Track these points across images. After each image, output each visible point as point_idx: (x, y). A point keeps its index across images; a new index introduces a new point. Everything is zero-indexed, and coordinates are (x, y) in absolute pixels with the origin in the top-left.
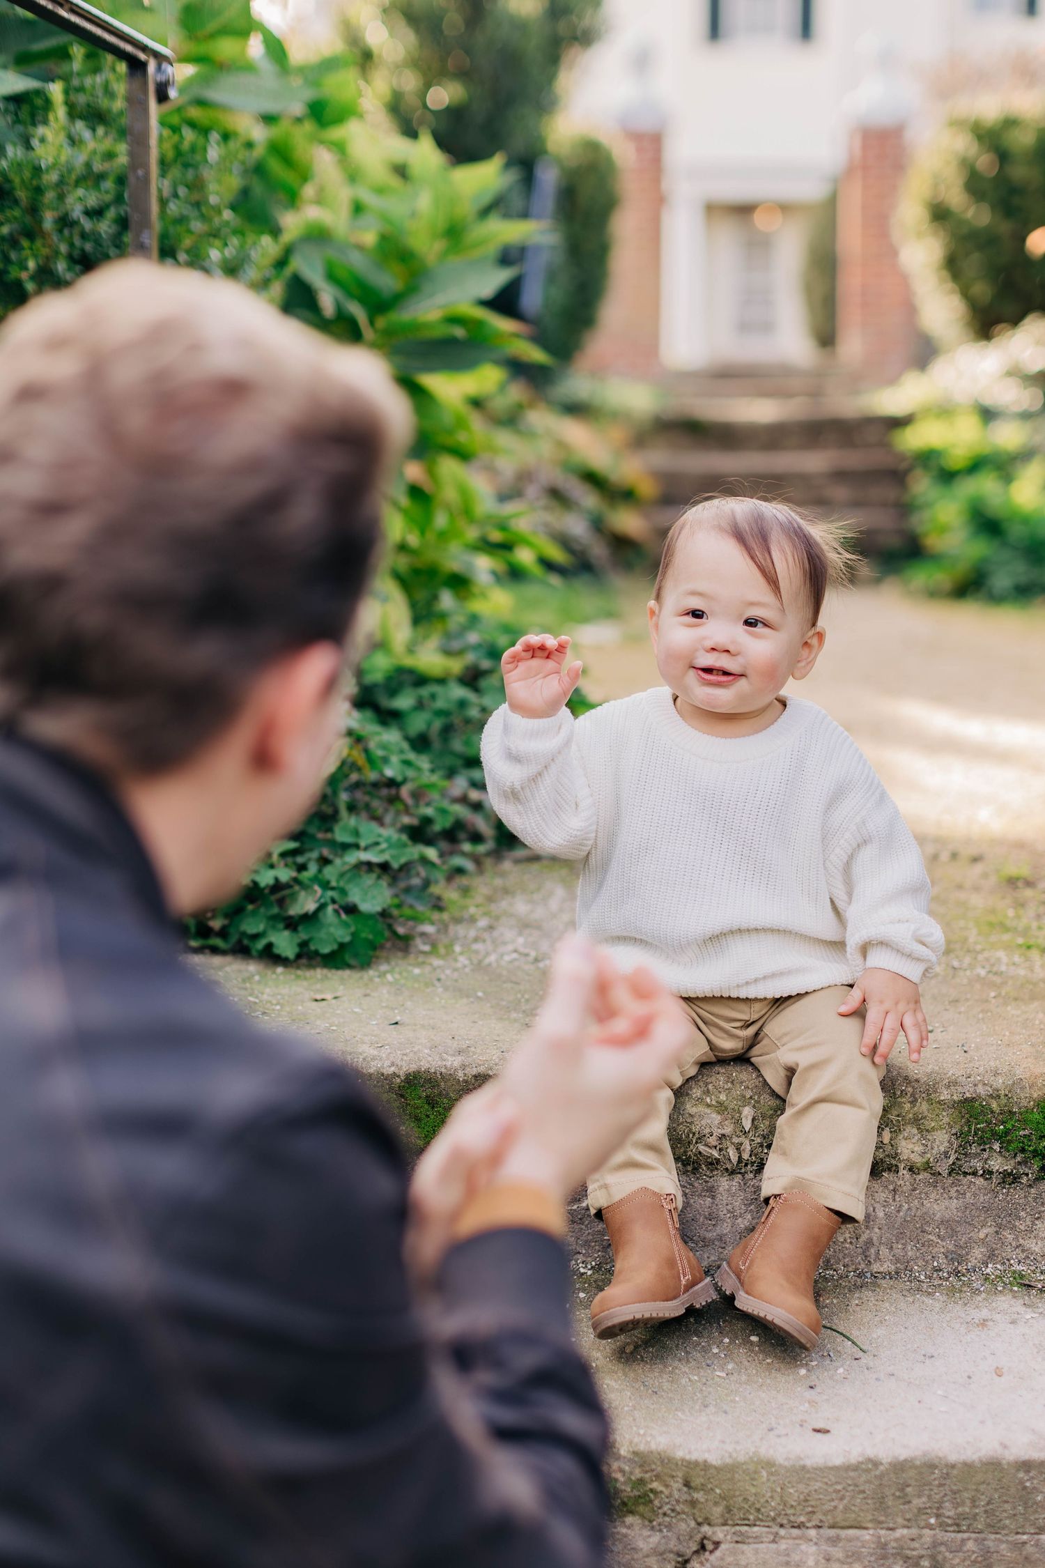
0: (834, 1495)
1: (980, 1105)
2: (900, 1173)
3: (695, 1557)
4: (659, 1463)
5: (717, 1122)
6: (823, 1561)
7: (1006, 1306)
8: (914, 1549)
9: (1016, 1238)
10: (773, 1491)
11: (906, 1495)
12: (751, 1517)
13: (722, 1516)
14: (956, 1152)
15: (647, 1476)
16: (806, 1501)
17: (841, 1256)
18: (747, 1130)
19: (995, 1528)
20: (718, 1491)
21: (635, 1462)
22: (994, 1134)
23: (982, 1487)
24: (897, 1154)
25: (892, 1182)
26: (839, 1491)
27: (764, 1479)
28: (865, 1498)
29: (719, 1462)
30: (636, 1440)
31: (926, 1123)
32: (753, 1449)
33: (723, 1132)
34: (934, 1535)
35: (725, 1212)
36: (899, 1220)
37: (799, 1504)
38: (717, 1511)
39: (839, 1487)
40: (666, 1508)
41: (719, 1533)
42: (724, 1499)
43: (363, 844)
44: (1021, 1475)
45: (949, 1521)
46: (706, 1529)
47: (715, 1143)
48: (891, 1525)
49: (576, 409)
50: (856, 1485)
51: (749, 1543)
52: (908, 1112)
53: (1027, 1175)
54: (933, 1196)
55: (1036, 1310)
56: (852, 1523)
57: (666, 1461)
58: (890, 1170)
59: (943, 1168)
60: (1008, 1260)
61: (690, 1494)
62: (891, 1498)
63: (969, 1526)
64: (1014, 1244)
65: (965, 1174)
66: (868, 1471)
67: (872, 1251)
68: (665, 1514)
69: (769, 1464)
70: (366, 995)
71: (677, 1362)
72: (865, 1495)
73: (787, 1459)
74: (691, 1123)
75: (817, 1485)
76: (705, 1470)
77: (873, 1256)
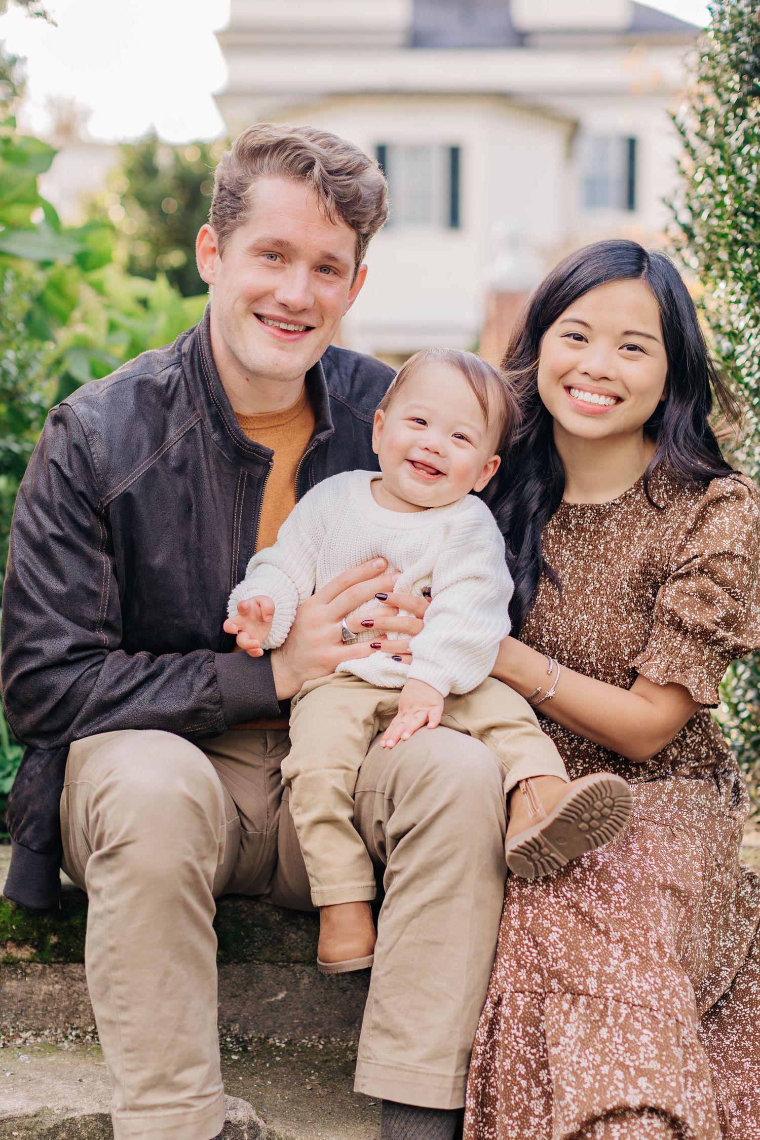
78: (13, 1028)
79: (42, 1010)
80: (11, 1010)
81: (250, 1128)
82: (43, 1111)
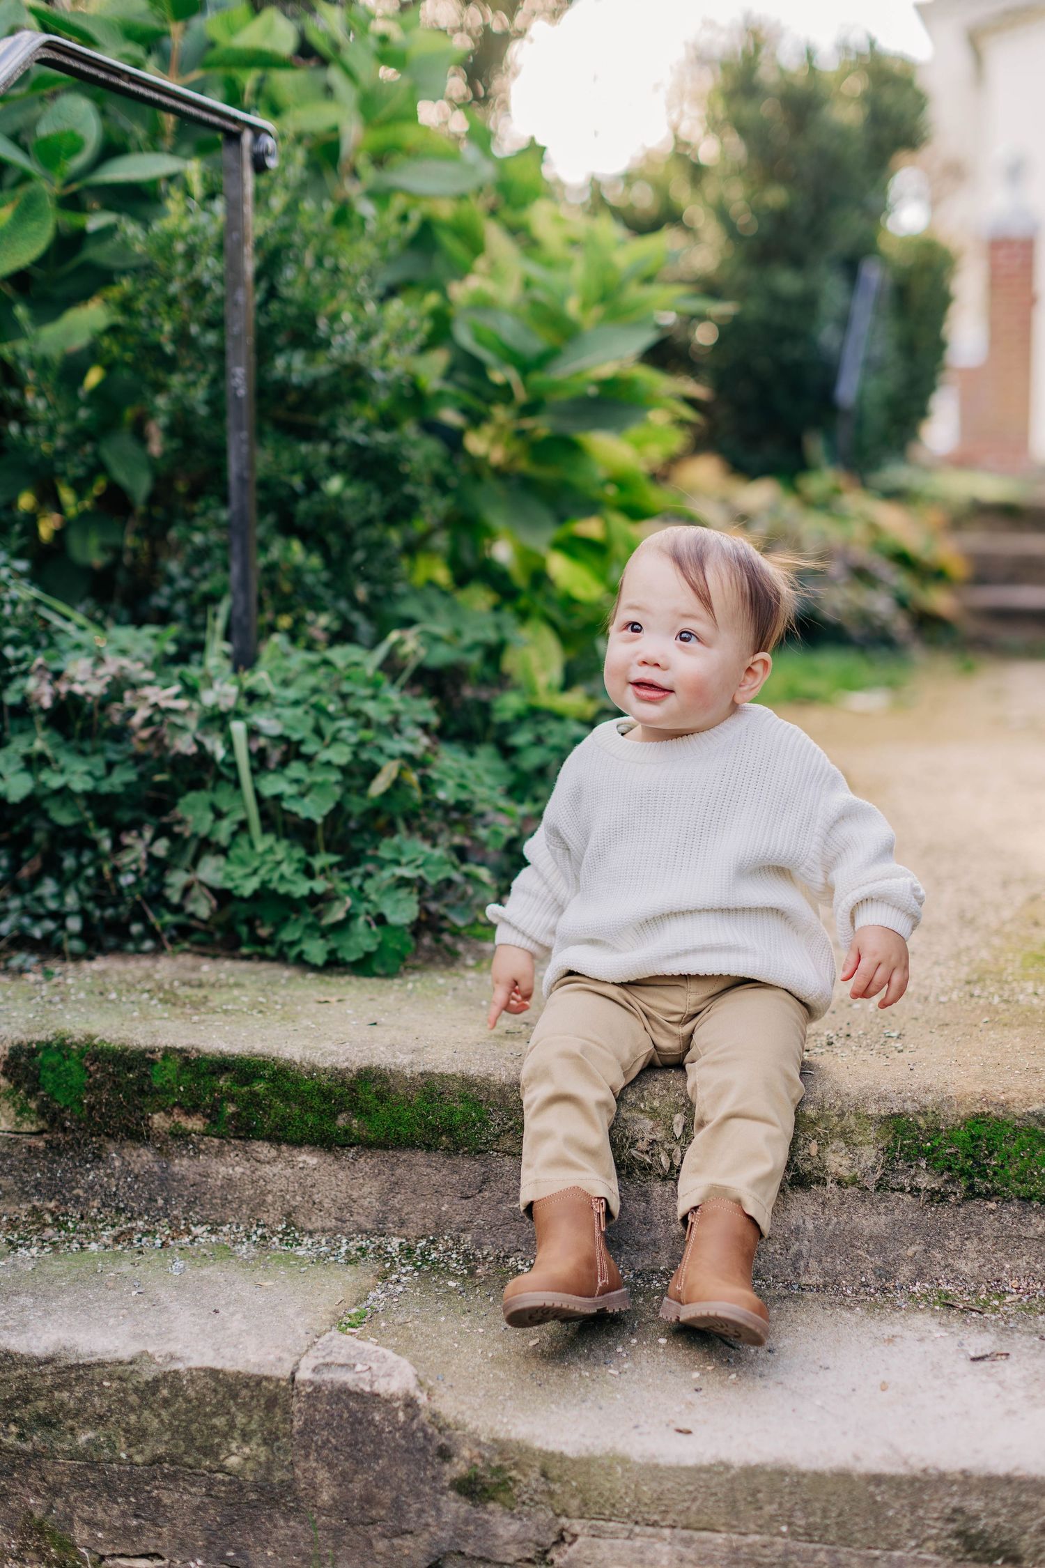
0: (687, 1496)
1: (907, 1121)
2: (828, 1187)
3: (554, 1548)
4: (517, 1452)
5: (649, 1128)
6: (676, 1562)
7: (920, 1323)
8: (766, 1556)
9: (945, 1258)
10: (627, 1487)
11: (757, 1501)
12: (607, 1512)
13: (580, 1509)
14: (883, 1167)
15: (506, 1464)
16: (659, 1499)
17: (771, 1266)
18: (678, 1136)
19: (847, 1541)
20: (574, 1484)
21: (494, 1449)
22: (920, 1150)
23: (833, 1498)
24: (824, 1167)
25: (821, 1195)
26: (691, 1492)
27: (619, 1475)
28: (717, 1501)
29: (575, 1455)
30: (497, 1428)
31: (854, 1137)
32: (610, 1445)
33: (654, 1137)
34: (786, 1544)
35: (659, 1217)
36: (828, 1233)
37: (653, 1502)
38: (575, 1503)
39: (691, 1488)
40: (525, 1497)
41: (577, 1526)
42: (581, 1492)
43: (404, 860)
44: (872, 1488)
45: (801, 1531)
46: (563, 1521)
47: (645, 1148)
48: (743, 1530)
49: (896, 495)
50: (708, 1487)
51: (604, 1538)
52: (836, 1125)
53: (955, 1194)
54: (861, 1211)
55: (949, 1329)
56: (705, 1526)
57: (524, 1449)
58: (818, 1183)
59: (871, 1183)
60: (937, 1279)
61: (547, 1485)
62: (743, 1503)
63: (821, 1536)
64: (943, 1263)
65: (893, 1190)
66: (720, 1473)
67: (802, 1263)
68: (524, 1503)
69: (624, 1460)
70: (371, 1000)
71: (576, 1358)
72: (717, 1498)
73: (641, 1456)
74: (626, 1127)
75: (669, 1485)
76: (561, 1461)
77: (802, 1269)
78: (185, 1219)
79: (221, 1199)
80: (182, 1196)
81: (407, 1405)
82: (141, 1356)
